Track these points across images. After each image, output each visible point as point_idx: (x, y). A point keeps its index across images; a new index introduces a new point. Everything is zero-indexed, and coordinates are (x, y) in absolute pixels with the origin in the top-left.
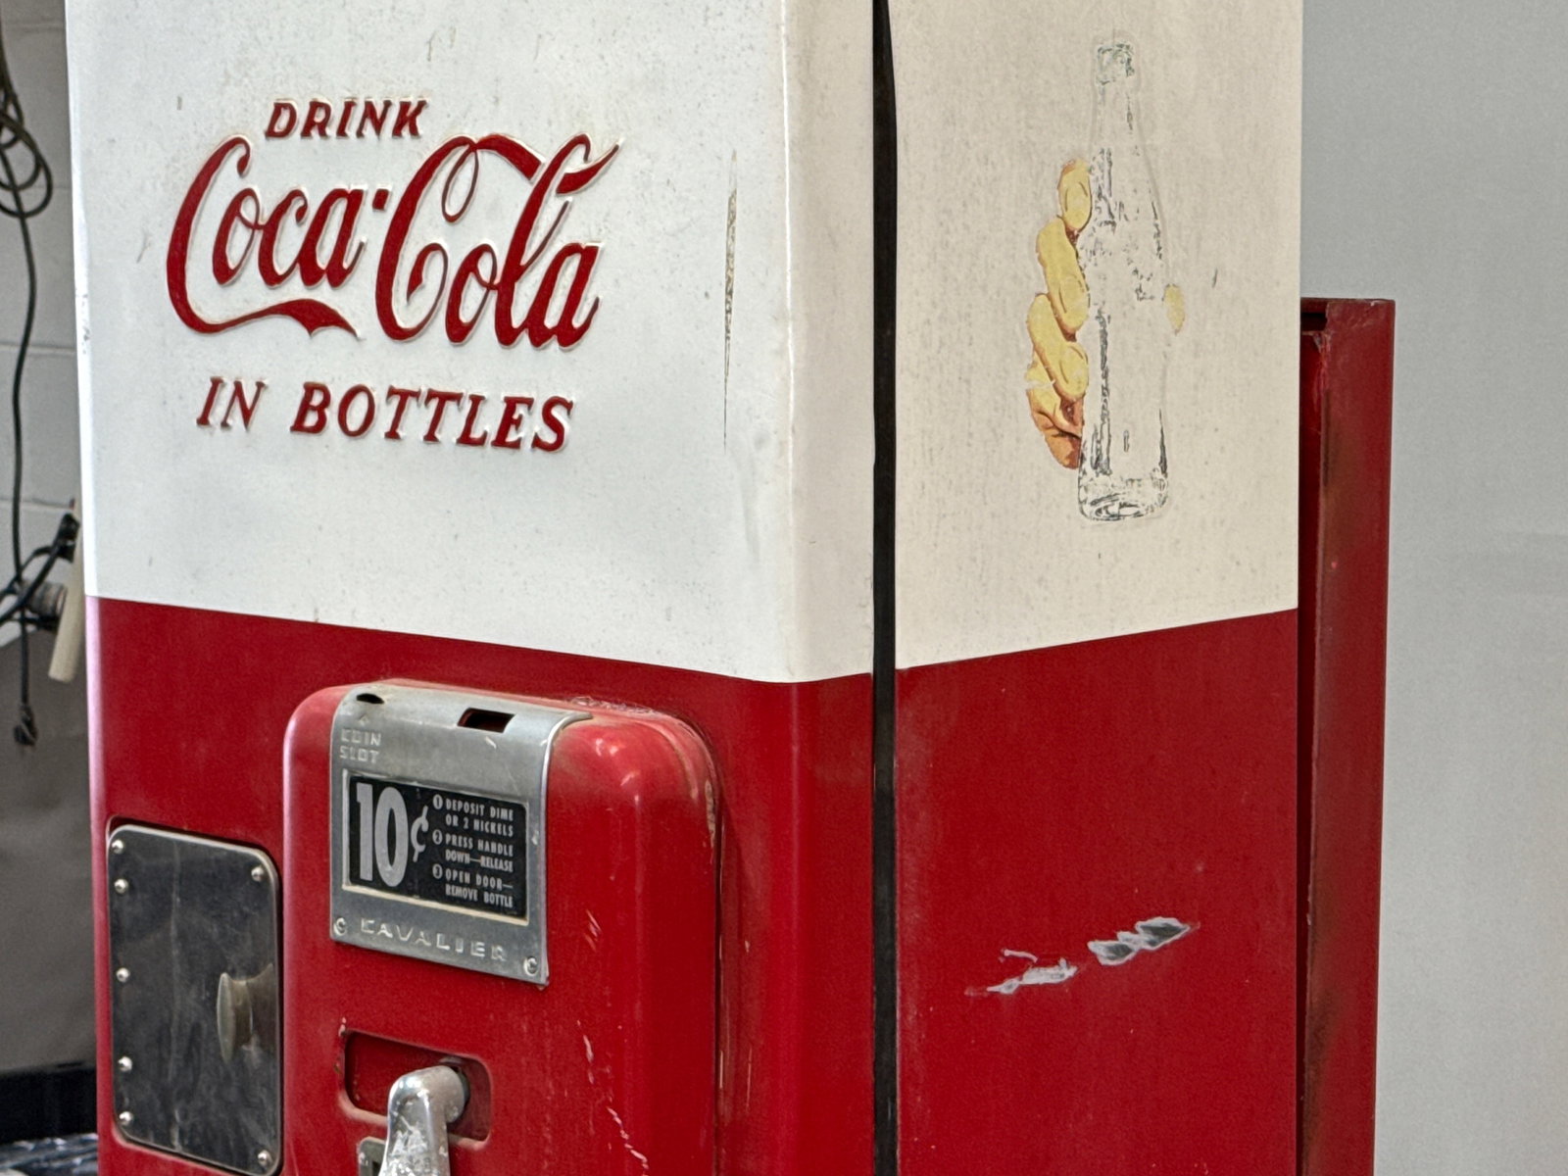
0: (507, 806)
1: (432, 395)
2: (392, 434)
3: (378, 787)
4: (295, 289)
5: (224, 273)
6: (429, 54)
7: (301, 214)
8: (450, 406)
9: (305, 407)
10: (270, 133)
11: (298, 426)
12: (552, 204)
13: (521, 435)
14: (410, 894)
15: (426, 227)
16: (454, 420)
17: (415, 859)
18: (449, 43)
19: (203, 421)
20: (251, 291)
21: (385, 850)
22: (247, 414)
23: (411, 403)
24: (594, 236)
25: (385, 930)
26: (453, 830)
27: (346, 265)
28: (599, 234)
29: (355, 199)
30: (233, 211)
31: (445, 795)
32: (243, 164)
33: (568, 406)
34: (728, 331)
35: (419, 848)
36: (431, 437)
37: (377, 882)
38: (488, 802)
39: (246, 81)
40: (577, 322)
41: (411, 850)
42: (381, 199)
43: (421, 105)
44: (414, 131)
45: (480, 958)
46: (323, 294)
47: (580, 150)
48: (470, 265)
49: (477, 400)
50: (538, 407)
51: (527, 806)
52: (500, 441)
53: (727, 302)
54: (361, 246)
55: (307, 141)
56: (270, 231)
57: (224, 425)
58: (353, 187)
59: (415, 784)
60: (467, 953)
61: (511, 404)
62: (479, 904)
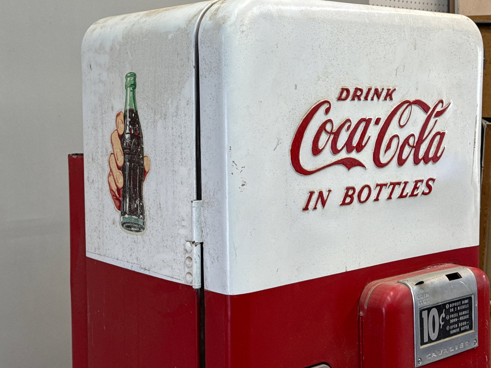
0: (466, 299)
1: (391, 184)
2: (377, 199)
3: (429, 310)
4: (343, 155)
5: (316, 151)
6: (396, 74)
7: (349, 127)
8: (397, 186)
9: (346, 195)
10: (340, 99)
11: (344, 203)
12: (432, 121)
13: (418, 191)
14: (440, 339)
15: (393, 130)
16: (398, 191)
17: (441, 328)
18: (403, 70)
19: (306, 208)
20: (327, 157)
21: (432, 330)
22: (324, 203)
23: (384, 188)
24: (443, 129)
25: (434, 355)
26: (452, 313)
27: (363, 144)
28: (444, 129)
29: (368, 121)
30: (322, 128)
31: (449, 303)
32: (327, 111)
33: (433, 180)
34: (474, 153)
35: (442, 323)
36: (390, 198)
37: (430, 341)
38: (461, 300)
39: (327, 79)
40: (439, 155)
41: (440, 325)
42: (378, 121)
43: (395, 90)
44: (391, 99)
45: (462, 348)
46: (354, 155)
47: (440, 104)
48: (406, 141)
49: (406, 183)
50: (425, 182)
51: (473, 296)
52: (412, 195)
53: (474, 145)
54: (369, 137)
55: (353, 102)
56: (337, 134)
57: (315, 208)
58: (368, 118)
59: (440, 304)
60: (459, 348)
61: (417, 182)
62: (461, 332)
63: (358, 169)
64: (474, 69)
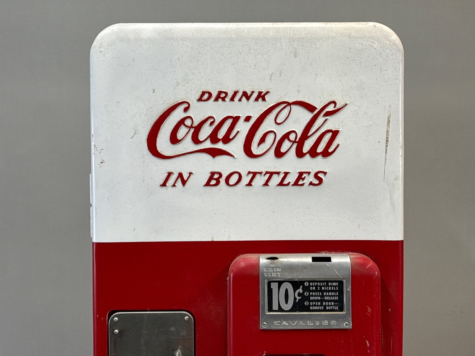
0: (336, 282)
1: (267, 173)
2: (249, 184)
3: (280, 283)
4: (208, 145)
5: (174, 139)
6: (271, 78)
7: (212, 124)
8: (275, 176)
9: (211, 178)
10: (200, 100)
11: (208, 184)
12: (320, 120)
13: (304, 182)
14: (295, 311)
15: (267, 126)
16: (276, 180)
17: (297, 301)
18: (280, 76)
19: (164, 185)
20: (188, 145)
21: (284, 300)
22: (184, 182)
23: (258, 176)
24: (337, 127)
25: (284, 323)
26: (313, 291)
27: (231, 137)
28: (339, 127)
29: (236, 119)
30: (182, 122)
31: (309, 282)
32: (186, 110)
33: (325, 173)
34: (386, 151)
35: (298, 298)
36: (266, 184)
37: (280, 309)
38: (327, 282)
39: (187, 85)
40: (330, 150)
41: (295, 299)
42: (248, 119)
43: (267, 92)
44: (264, 99)
45: (326, 325)
46: (220, 146)
47: (333, 105)
48: (286, 136)
49: (286, 174)
50: (312, 175)
51: (344, 281)
52: (296, 184)
53: (386, 143)
54: (238, 132)
55: (216, 102)
56: (198, 129)
57: (174, 185)
58: (235, 115)
59: (296, 280)
60: (321, 324)
61: (301, 174)
62: (325, 310)
63: (225, 157)
64: (382, 72)
